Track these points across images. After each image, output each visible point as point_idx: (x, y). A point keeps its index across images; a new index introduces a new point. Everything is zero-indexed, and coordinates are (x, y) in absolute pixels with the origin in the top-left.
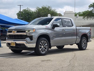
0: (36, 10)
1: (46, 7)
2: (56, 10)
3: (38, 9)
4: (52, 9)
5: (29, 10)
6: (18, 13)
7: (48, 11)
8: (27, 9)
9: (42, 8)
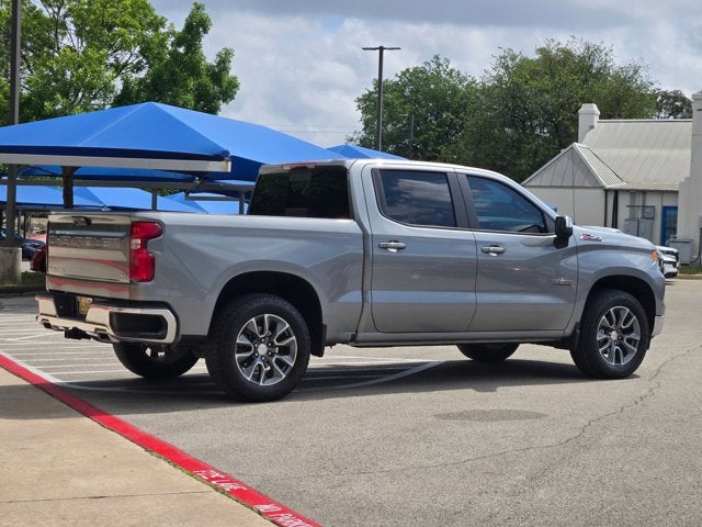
0: (494, 73)
1: (567, 53)
2: (642, 73)
3: (507, 68)
4: (616, 68)
5: (450, 74)
6: (367, 99)
7: (585, 81)
8: (434, 66)
9: (537, 57)
